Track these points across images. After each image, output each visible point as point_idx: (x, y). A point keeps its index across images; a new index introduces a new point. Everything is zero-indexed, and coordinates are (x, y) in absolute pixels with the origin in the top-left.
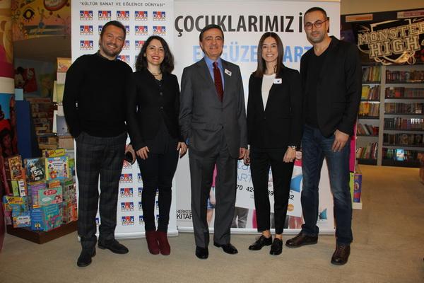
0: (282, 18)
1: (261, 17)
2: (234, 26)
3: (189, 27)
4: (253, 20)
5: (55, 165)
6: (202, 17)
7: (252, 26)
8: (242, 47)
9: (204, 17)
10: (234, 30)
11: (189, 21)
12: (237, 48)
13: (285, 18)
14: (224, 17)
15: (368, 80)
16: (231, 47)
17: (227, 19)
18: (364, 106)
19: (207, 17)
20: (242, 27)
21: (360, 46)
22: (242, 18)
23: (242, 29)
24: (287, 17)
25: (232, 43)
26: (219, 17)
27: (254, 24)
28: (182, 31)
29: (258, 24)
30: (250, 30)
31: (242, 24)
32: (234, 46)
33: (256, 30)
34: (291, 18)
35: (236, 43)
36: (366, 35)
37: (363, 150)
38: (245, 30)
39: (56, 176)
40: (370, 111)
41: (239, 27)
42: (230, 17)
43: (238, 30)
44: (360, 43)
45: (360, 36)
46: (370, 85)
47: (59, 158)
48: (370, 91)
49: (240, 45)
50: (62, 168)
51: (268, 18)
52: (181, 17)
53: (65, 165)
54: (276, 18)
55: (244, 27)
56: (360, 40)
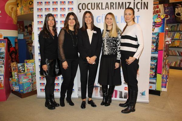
0: (126, 3)
1: (116, 3)
2: (104, 7)
3: (84, 8)
4: (112, 4)
5: (29, 66)
6: (89, 3)
9: (91, 4)
10: (104, 9)
11: (84, 5)
13: (127, 3)
14: (99, 3)
19: (92, 3)
20: (107, 7)
21: (176, 14)
22: (107, 3)
23: (107, 8)
24: (128, 3)
25: (103, 15)
26: (97, 3)
27: (113, 6)
28: (81, 10)
30: (111, 9)
31: (107, 6)
33: (113, 9)
34: (130, 3)
36: (179, 9)
38: (109, 9)
39: (29, 71)
41: (106, 7)
42: (102, 3)
43: (106, 9)
44: (176, 12)
47: (31, 64)
50: (32, 68)
51: (119, 3)
52: (81, 4)
53: (33, 66)
54: (123, 3)
55: (108, 7)
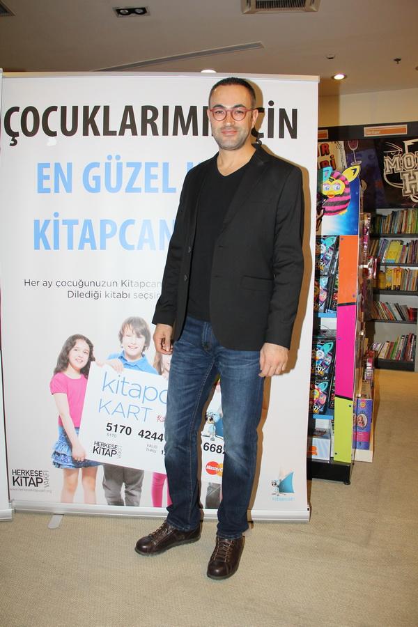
1: (166, 109)
2: (115, 125)
3: (30, 128)
4: (150, 114)
6: (54, 108)
7: (149, 126)
8: (129, 165)
9: (59, 109)
10: (114, 133)
11: (30, 116)
12: (119, 166)
14: (96, 109)
15: (400, 232)
16: (108, 166)
17: (100, 113)
18: (393, 275)
19: (64, 109)
20: (128, 127)
21: (387, 176)
22: (129, 110)
23: (128, 131)
25: (110, 157)
26: (86, 109)
27: (152, 122)
28: (17, 134)
29: (159, 122)
30: (144, 133)
31: (128, 122)
32: (114, 163)
33: (155, 132)
35: (118, 157)
36: (397, 159)
37: (392, 346)
38: (134, 133)
40: (403, 281)
41: (124, 127)
42: (107, 109)
43: (122, 133)
44: (387, 172)
45: (387, 159)
46: (403, 239)
48: (404, 250)
49: (124, 161)
51: (178, 110)
52: (16, 109)
54: (193, 110)
55: (133, 127)
56: (386, 165)
